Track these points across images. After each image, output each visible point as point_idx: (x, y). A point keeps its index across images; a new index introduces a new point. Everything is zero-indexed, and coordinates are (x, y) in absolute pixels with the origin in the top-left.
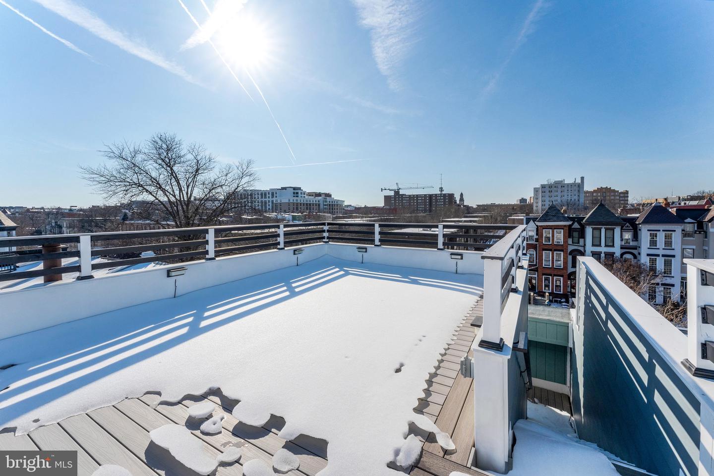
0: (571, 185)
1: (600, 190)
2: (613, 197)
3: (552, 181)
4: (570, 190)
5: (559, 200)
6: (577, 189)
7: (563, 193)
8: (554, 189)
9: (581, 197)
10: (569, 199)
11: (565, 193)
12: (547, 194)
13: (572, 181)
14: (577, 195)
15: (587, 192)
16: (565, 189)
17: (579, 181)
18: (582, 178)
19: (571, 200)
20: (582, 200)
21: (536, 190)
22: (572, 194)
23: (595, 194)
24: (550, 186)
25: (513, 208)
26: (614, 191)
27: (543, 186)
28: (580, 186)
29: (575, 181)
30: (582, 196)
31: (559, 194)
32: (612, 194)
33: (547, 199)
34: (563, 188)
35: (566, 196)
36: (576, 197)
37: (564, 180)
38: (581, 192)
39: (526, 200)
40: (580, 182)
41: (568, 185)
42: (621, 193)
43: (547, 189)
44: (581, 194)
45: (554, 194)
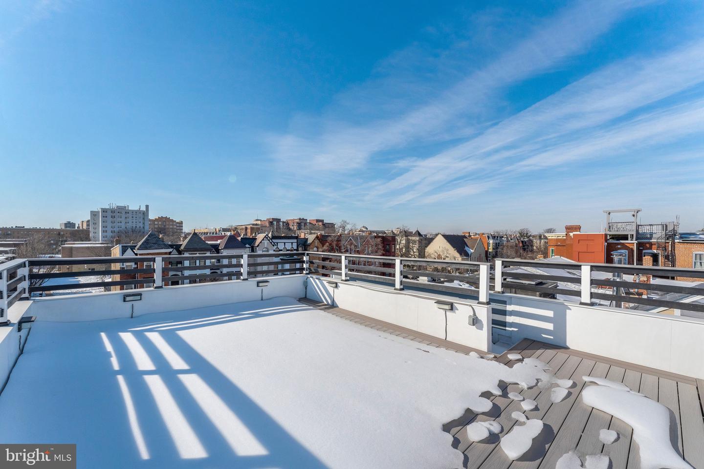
0: (136, 212)
1: (161, 219)
2: (171, 227)
3: (114, 206)
4: (134, 216)
5: (123, 227)
6: (142, 216)
7: (128, 219)
8: (116, 214)
9: (146, 225)
10: (134, 226)
11: (130, 220)
12: (109, 219)
13: (136, 208)
14: (142, 223)
15: (150, 220)
16: (130, 215)
17: (143, 209)
18: (147, 207)
19: (136, 227)
20: (147, 228)
21: (94, 214)
22: (137, 221)
23: (156, 223)
24: (113, 211)
25: (59, 234)
26: (172, 221)
27: (104, 211)
28: (145, 214)
29: (140, 209)
30: (147, 223)
31: (123, 220)
32: (171, 223)
33: (109, 225)
34: (127, 215)
35: (130, 222)
36: (142, 225)
37: (128, 206)
38: (146, 220)
39: (73, 225)
40: (145, 210)
41: (133, 211)
42: (178, 223)
43: (109, 214)
44: (146, 222)
45: (117, 220)
